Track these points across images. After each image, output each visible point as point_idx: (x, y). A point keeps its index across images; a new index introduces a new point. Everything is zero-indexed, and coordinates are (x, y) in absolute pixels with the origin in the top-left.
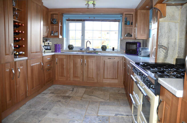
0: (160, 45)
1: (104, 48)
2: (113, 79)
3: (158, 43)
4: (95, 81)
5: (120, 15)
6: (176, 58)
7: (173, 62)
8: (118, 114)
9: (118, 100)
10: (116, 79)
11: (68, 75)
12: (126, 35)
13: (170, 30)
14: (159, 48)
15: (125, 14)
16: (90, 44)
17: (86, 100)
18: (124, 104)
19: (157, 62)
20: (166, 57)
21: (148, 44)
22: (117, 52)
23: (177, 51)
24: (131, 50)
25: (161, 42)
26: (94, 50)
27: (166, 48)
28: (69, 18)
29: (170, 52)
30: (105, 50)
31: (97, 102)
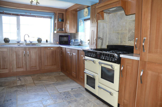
0: (99, 37)
1: (39, 41)
2: (53, 65)
3: (98, 36)
4: (37, 69)
5: (53, 13)
6: (107, 45)
7: (106, 47)
8: (73, 89)
9: (63, 80)
10: (54, 65)
11: (11, 67)
12: (58, 30)
13: (104, 28)
14: (98, 39)
15: (58, 13)
16: (29, 37)
17: (39, 85)
18: (71, 82)
19: (97, 48)
20: (102, 45)
21: (77, 36)
22: (51, 43)
23: (108, 41)
24: (64, 41)
25: (99, 35)
26: (31, 42)
27: (102, 39)
28: (3, 12)
29: (104, 41)
30: (41, 42)
31: (50, 84)
